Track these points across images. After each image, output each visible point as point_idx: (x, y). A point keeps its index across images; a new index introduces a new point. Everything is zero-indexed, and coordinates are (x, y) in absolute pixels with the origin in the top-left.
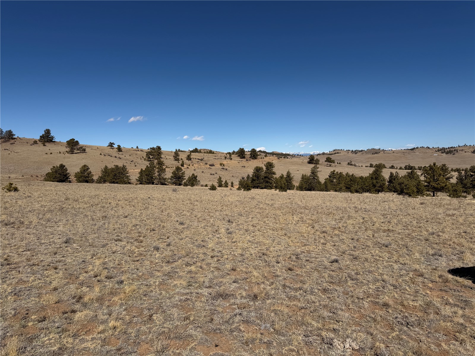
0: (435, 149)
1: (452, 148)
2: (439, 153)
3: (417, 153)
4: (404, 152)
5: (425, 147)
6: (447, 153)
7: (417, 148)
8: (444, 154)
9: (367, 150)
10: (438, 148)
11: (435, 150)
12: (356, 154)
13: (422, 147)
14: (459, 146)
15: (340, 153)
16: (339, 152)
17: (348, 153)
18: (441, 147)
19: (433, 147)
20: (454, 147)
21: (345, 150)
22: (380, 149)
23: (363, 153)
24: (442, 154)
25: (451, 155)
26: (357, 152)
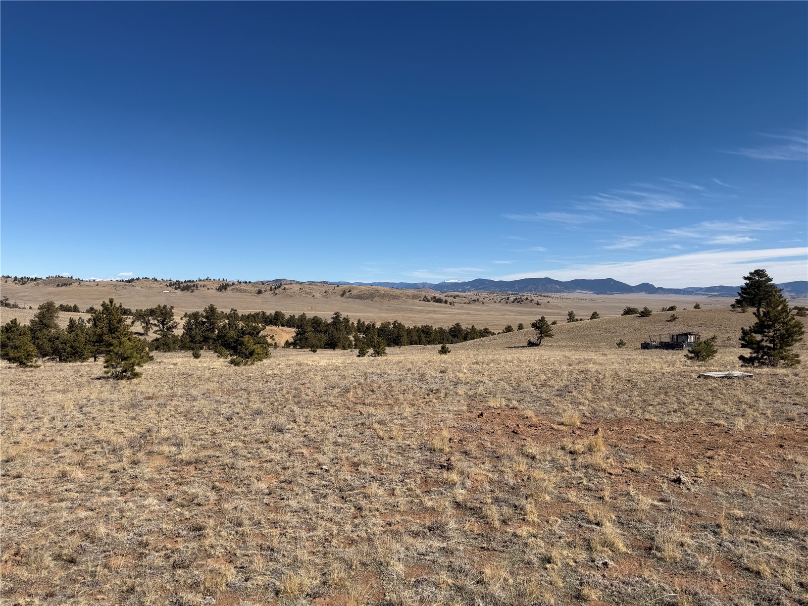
0: (165, 282)
1: (190, 281)
2: (171, 289)
3: (137, 288)
4: (115, 286)
5: (151, 279)
6: (183, 289)
7: (138, 279)
8: (179, 292)
9: (47, 278)
10: (170, 280)
11: (165, 284)
12: (23, 284)
13: (146, 278)
14: (200, 280)
17: (6, 282)
18: (174, 280)
20: (193, 281)
22: (72, 278)
23: (38, 284)
24: (176, 291)
25: (189, 292)
26: (25, 282)
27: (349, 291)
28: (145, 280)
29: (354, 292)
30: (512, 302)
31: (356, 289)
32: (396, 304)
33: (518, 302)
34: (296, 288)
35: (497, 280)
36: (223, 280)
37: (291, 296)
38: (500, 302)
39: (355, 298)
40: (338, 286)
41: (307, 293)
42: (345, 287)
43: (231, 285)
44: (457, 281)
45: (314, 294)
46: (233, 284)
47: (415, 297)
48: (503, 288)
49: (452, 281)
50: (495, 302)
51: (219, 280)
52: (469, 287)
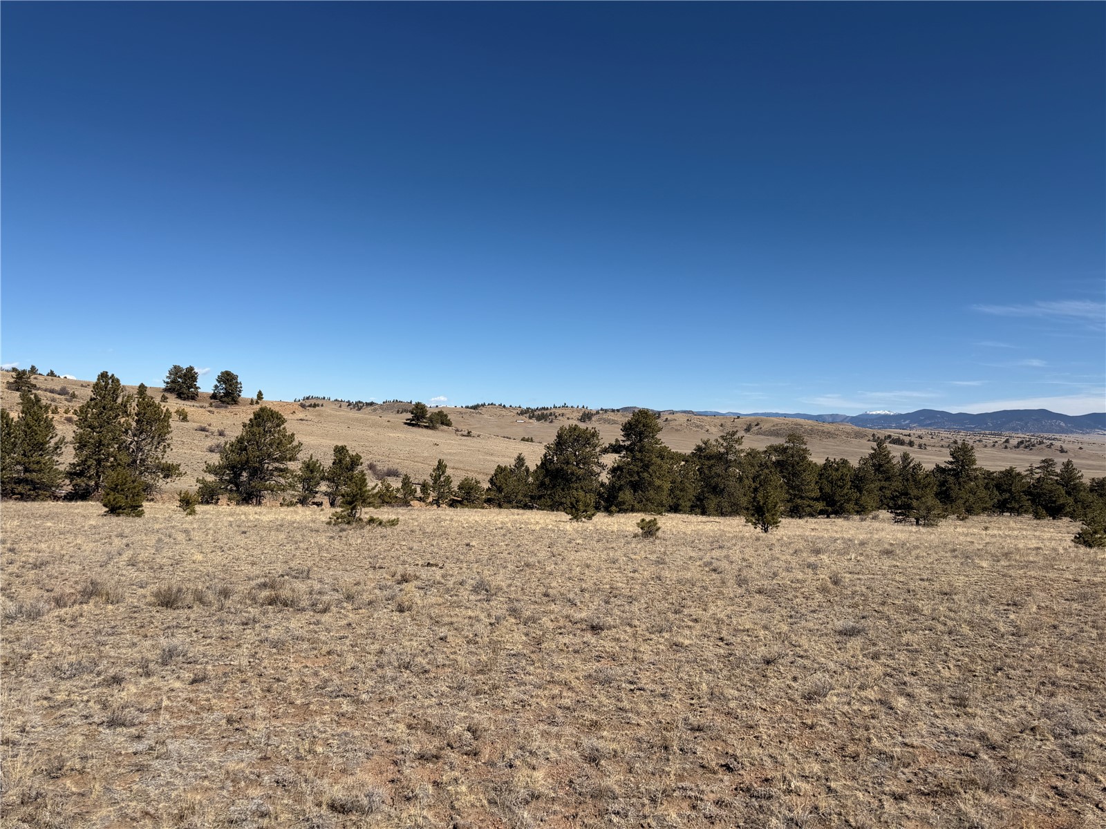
0: (514, 409)
1: (544, 409)
2: (525, 418)
3: (486, 416)
4: (461, 413)
5: (497, 405)
6: (539, 418)
7: (483, 405)
8: (534, 421)
9: (384, 402)
10: (520, 407)
11: (515, 412)
12: (359, 409)
13: (492, 404)
14: (555, 407)
15: (322, 406)
16: (320, 402)
17: (340, 407)
18: (524, 407)
19: (511, 406)
20: (547, 409)
21: (332, 399)
22: (411, 402)
23: (375, 410)
24: (531, 421)
25: (547, 423)
26: (361, 407)
27: (757, 425)
28: (490, 406)
29: (765, 427)
30: (1015, 447)
31: (767, 421)
32: (834, 446)
33: (1026, 447)
34: (682, 419)
35: (954, 412)
36: (583, 407)
37: (677, 430)
38: (994, 446)
39: (767, 435)
40: (738, 417)
41: (698, 426)
42: (749, 418)
43: (595, 415)
44: (888, 413)
45: (708, 427)
46: (598, 412)
47: (858, 435)
48: (966, 424)
49: (878, 412)
50: (986, 446)
51: (578, 407)
52: (907, 422)
